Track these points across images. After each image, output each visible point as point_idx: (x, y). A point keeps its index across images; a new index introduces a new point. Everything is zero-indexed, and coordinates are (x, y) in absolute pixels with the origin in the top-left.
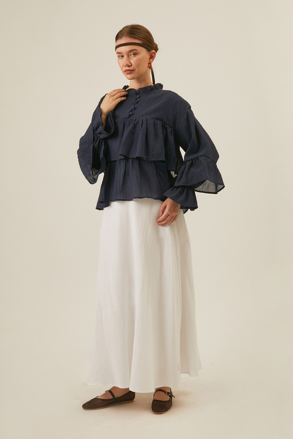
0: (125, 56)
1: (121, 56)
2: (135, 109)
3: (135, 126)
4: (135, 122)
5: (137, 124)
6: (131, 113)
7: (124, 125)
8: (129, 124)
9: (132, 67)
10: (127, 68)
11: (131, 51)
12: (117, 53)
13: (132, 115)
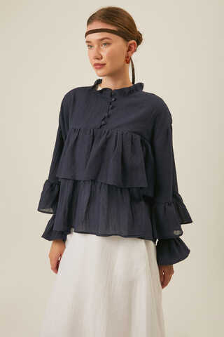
0: (96, 46)
1: (90, 45)
2: (109, 116)
3: (106, 142)
4: (108, 136)
5: (109, 138)
6: (103, 123)
7: (94, 136)
8: (100, 137)
9: (102, 60)
10: (97, 61)
11: (102, 39)
12: (87, 42)
13: (104, 125)
